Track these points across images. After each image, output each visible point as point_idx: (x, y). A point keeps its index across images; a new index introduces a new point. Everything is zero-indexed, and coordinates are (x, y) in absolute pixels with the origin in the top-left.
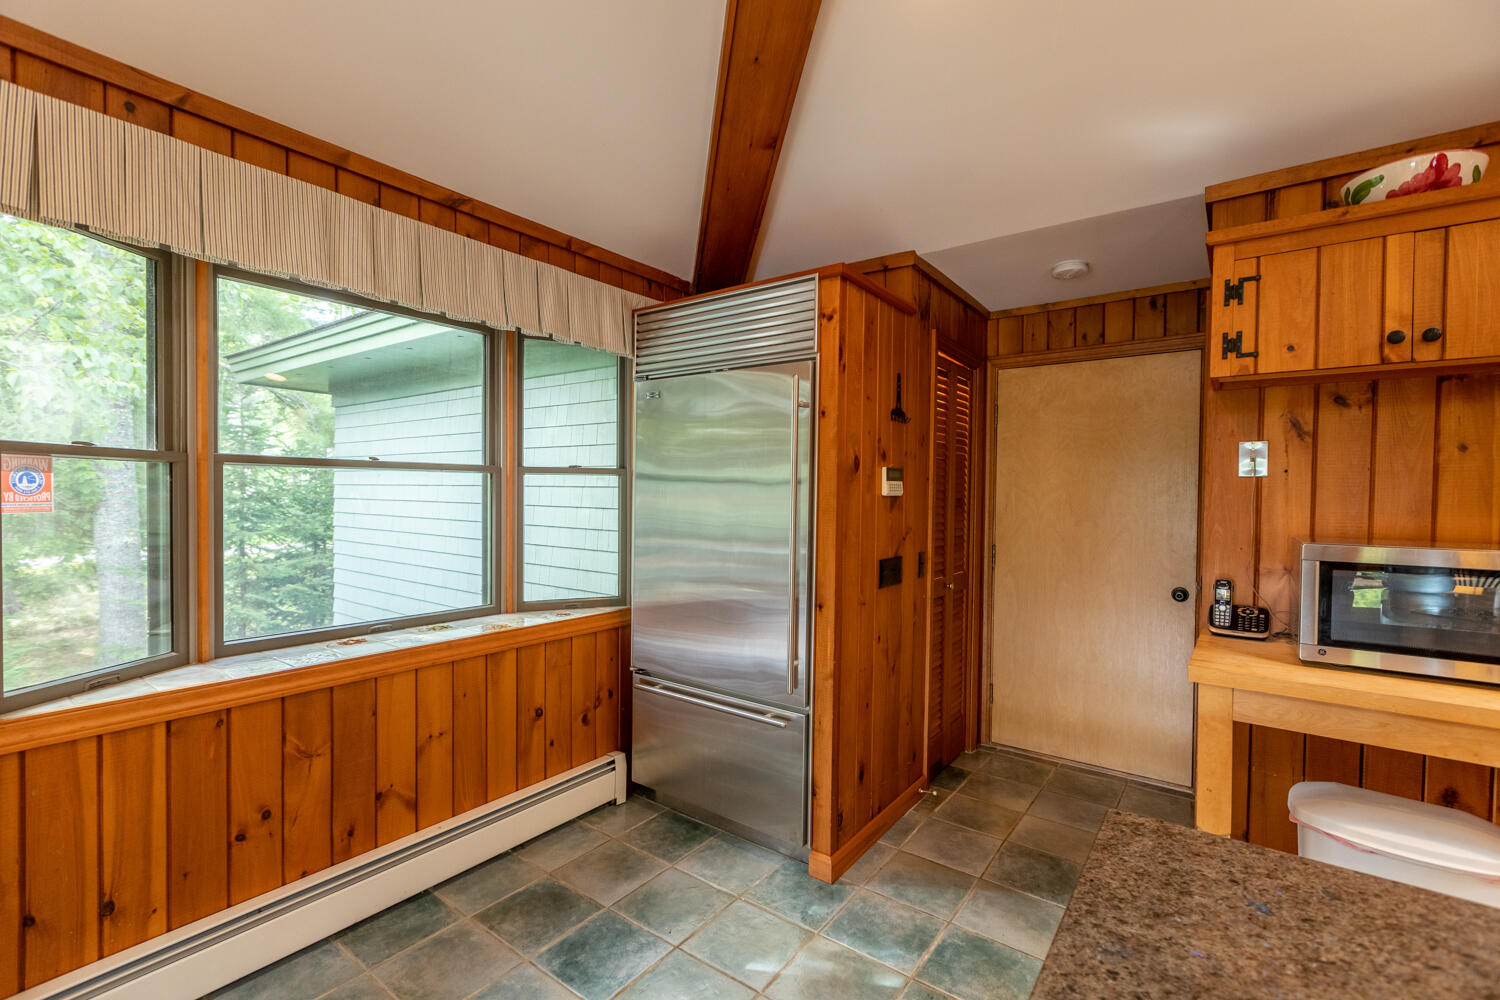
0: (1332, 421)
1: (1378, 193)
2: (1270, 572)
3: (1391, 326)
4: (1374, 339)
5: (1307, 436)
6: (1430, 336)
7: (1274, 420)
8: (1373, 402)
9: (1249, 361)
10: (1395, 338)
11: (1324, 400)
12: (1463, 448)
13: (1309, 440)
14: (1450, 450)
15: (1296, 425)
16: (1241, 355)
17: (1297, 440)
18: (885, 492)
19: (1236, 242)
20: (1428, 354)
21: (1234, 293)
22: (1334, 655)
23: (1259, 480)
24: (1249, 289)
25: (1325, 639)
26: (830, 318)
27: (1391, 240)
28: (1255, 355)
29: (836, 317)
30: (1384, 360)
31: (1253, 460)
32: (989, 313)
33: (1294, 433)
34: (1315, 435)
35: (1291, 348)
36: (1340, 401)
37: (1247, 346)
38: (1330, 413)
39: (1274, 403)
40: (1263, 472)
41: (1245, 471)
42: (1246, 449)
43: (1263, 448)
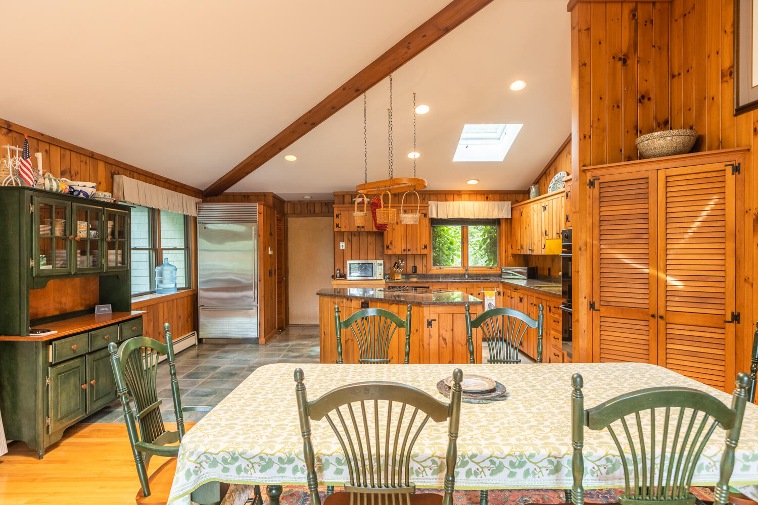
0: (354, 239)
2: (345, 267)
3: (358, 225)
4: (356, 227)
5: (350, 241)
6: (363, 227)
7: (345, 238)
8: (359, 236)
10: (359, 227)
11: (353, 235)
12: (370, 244)
14: (369, 244)
15: (349, 239)
18: (270, 253)
19: (337, 207)
20: (363, 230)
21: (337, 216)
23: (343, 250)
24: (340, 215)
25: (350, 276)
26: (261, 214)
28: (341, 228)
29: (262, 214)
30: (357, 230)
31: (342, 245)
32: (285, 201)
33: (348, 241)
35: (346, 227)
36: (355, 235)
37: (340, 226)
38: (353, 237)
39: (346, 235)
40: (344, 248)
41: (341, 248)
42: (341, 243)
43: (344, 243)
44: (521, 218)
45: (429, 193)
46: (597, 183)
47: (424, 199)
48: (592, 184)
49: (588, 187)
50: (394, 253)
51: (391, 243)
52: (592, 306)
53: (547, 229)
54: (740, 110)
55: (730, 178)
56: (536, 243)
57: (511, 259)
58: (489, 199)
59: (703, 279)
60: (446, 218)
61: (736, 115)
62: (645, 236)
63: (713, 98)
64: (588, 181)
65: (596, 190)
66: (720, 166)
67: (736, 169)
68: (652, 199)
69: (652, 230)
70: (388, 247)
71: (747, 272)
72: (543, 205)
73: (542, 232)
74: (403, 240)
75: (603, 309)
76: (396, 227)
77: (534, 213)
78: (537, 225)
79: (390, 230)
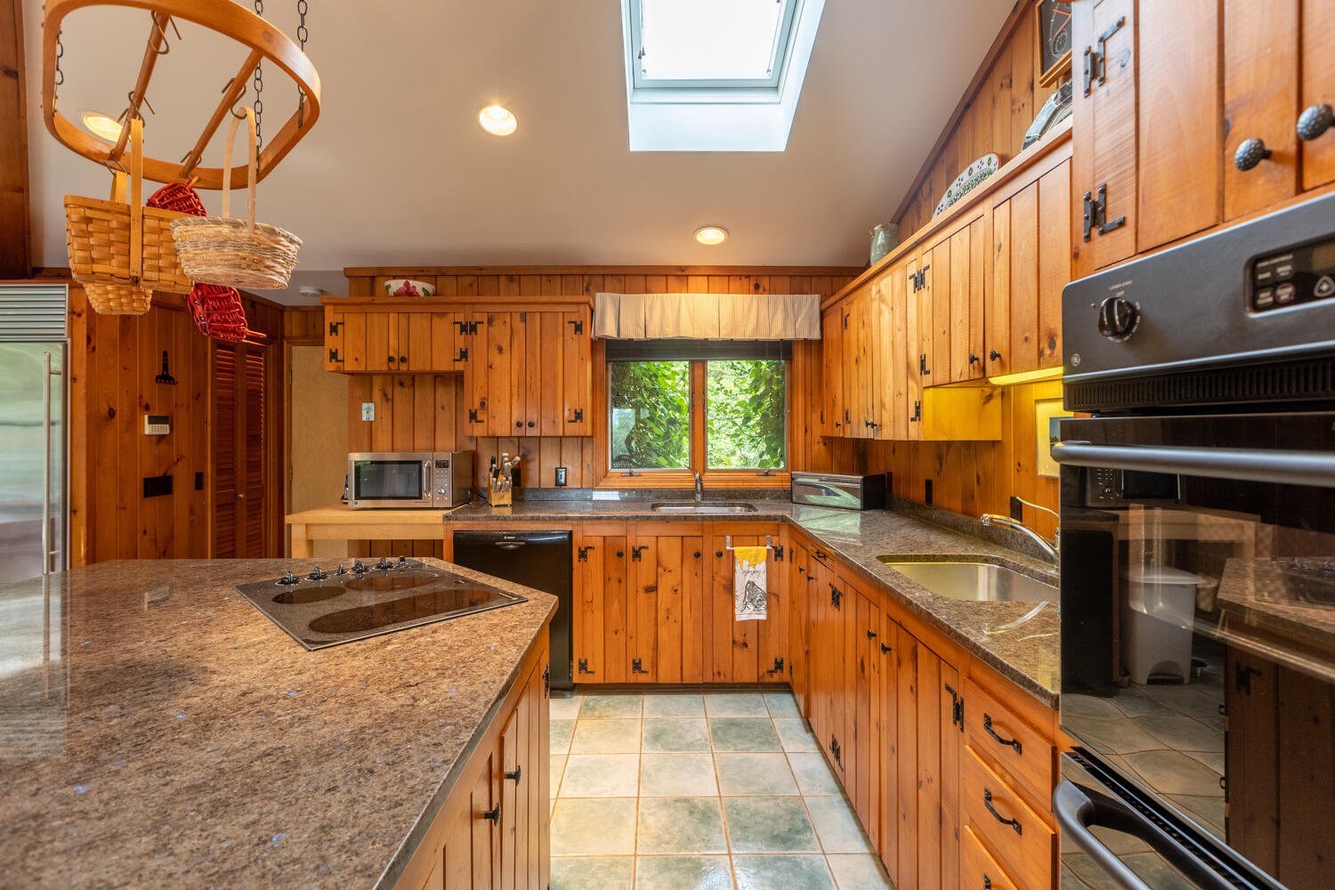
0: (400, 395)
1: (391, 292)
3: (391, 354)
4: (386, 359)
6: (403, 360)
7: (377, 394)
8: (413, 385)
9: (340, 364)
10: (392, 360)
11: (396, 383)
12: (443, 408)
13: (390, 403)
14: (439, 408)
15: (385, 395)
16: (337, 361)
17: (385, 403)
18: (147, 432)
19: (334, 304)
21: (334, 329)
22: (362, 504)
23: (371, 422)
24: (340, 327)
25: (358, 497)
26: (79, 315)
27: (393, 316)
28: (343, 361)
29: (84, 315)
30: (390, 369)
31: (368, 412)
32: (284, 307)
33: (384, 399)
34: (393, 401)
35: (356, 360)
36: (401, 384)
37: (340, 357)
38: (398, 390)
39: (377, 382)
40: (372, 419)
41: (364, 418)
42: (365, 406)
43: (372, 406)
44: (845, 333)
45: (601, 272)
47: (587, 290)
50: (490, 434)
51: (483, 404)
53: (927, 350)
56: (888, 401)
57: (819, 449)
58: (761, 289)
60: (642, 337)
70: (473, 416)
72: (915, 268)
73: (908, 365)
74: (515, 398)
76: (498, 360)
77: (883, 306)
78: (893, 343)
79: (480, 367)
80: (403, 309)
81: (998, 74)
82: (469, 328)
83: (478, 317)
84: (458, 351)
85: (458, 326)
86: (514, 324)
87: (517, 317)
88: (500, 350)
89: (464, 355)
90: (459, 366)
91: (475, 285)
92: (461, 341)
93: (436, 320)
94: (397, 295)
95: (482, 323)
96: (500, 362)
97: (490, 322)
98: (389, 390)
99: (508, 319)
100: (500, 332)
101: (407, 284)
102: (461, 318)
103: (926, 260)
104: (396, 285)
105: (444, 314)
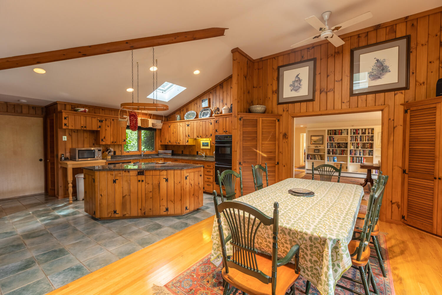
0: (74, 135)
1: (80, 111)
2: (67, 153)
3: (82, 126)
4: (80, 127)
5: (70, 135)
6: (85, 127)
7: (67, 133)
8: (78, 132)
10: (82, 127)
12: (86, 138)
15: (69, 134)
19: (66, 112)
20: (85, 129)
21: (65, 118)
22: (80, 160)
24: (67, 118)
25: (79, 158)
27: (82, 117)
28: (68, 126)
30: (81, 129)
34: (72, 135)
35: (72, 126)
36: (74, 132)
39: (67, 131)
40: (66, 140)
41: (64, 140)
42: (64, 137)
43: (66, 137)
44: (169, 128)
45: (123, 111)
46: (242, 119)
48: (240, 119)
49: (239, 120)
50: (106, 144)
51: (104, 138)
52: (240, 163)
53: (190, 134)
54: (279, 104)
55: (277, 123)
56: (182, 139)
57: (160, 147)
58: (151, 118)
59: (271, 152)
61: (277, 105)
62: (256, 139)
63: (269, 98)
64: (239, 118)
65: (242, 122)
66: (275, 119)
67: (278, 120)
68: (258, 127)
69: (258, 137)
70: (102, 140)
71: (281, 150)
72: (187, 124)
73: (186, 136)
74: (111, 136)
75: (243, 164)
76: (107, 128)
77: (180, 127)
78: (183, 132)
79: (104, 130)
80: (85, 115)
81: (195, 102)
82: (101, 121)
83: (103, 119)
84: (98, 126)
85: (98, 121)
86: (111, 122)
87: (112, 120)
88: (108, 126)
89: (100, 127)
90: (99, 129)
91: (94, 110)
92: (99, 124)
93: (93, 119)
94: (81, 112)
95: (104, 120)
96: (108, 129)
97: (106, 120)
98: (71, 133)
99: (110, 120)
100: (108, 123)
101: (85, 110)
102: (99, 119)
103: (190, 123)
104: (82, 109)
105: (95, 118)
